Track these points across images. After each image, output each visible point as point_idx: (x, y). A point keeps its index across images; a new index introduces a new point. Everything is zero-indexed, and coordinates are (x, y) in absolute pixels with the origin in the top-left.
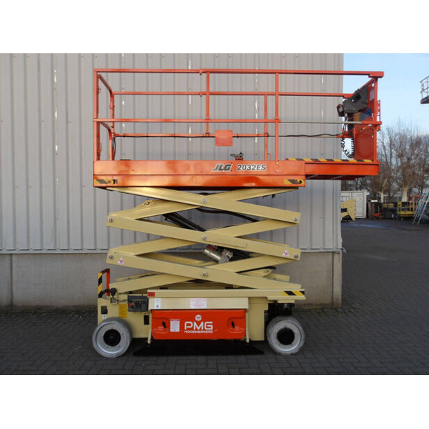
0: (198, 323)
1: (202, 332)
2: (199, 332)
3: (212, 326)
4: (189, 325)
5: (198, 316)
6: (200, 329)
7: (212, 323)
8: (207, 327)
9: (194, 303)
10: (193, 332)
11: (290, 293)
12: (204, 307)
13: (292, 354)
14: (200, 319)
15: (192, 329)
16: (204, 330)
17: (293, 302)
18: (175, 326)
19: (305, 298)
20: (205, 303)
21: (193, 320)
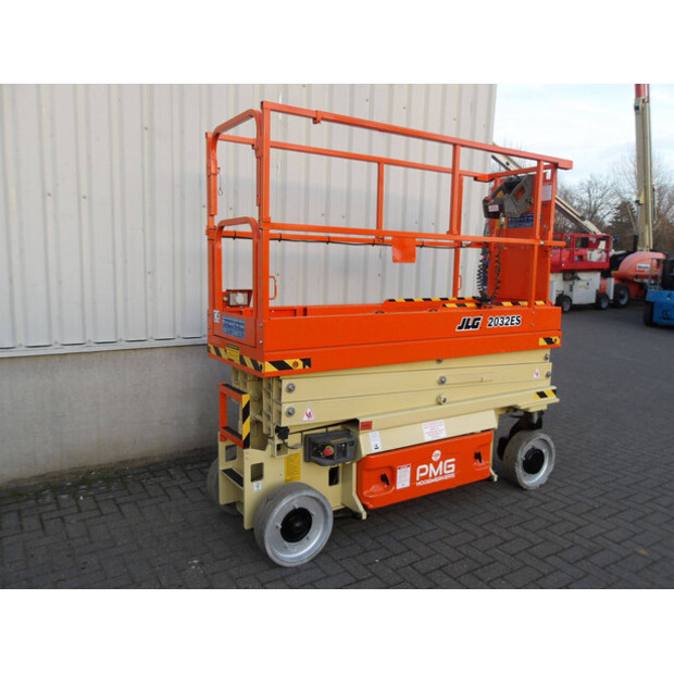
0: (436, 465)
1: (441, 478)
2: (436, 480)
3: (453, 466)
4: (423, 471)
5: (438, 452)
6: (438, 475)
7: (453, 460)
8: (448, 469)
9: (427, 430)
10: (429, 482)
11: (542, 395)
12: (443, 435)
13: (541, 486)
14: (439, 457)
15: (427, 477)
16: (444, 474)
17: (545, 408)
18: (403, 479)
19: (557, 400)
20: (443, 427)
21: (428, 461)
